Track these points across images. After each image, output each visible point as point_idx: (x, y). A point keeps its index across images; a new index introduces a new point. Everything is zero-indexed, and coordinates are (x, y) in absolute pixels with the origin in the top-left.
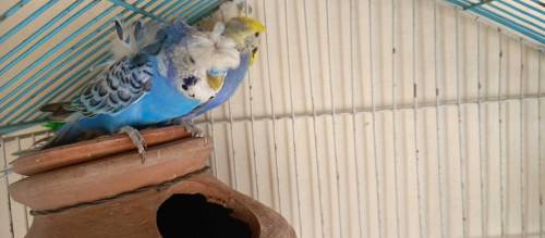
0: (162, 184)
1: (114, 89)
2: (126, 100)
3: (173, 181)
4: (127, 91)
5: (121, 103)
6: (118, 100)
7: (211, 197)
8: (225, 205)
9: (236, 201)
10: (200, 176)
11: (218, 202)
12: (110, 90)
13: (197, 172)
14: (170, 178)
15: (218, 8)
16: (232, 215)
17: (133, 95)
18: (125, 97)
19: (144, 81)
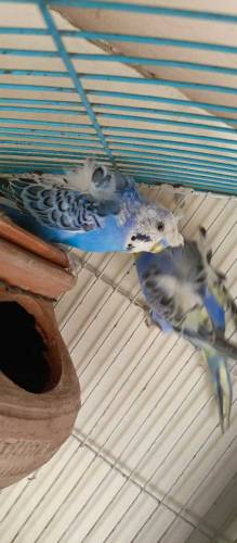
0: (14, 287)
1: (61, 210)
2: (64, 225)
3: (24, 291)
4: (70, 219)
5: (59, 224)
6: (58, 219)
7: (40, 326)
8: (45, 341)
9: (56, 345)
10: (45, 303)
11: (43, 335)
12: (56, 207)
13: (45, 298)
14: (23, 287)
15: (160, 184)
16: (45, 354)
17: (73, 226)
18: (65, 222)
19: (89, 223)
